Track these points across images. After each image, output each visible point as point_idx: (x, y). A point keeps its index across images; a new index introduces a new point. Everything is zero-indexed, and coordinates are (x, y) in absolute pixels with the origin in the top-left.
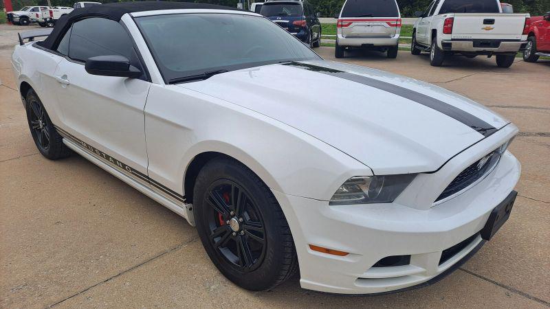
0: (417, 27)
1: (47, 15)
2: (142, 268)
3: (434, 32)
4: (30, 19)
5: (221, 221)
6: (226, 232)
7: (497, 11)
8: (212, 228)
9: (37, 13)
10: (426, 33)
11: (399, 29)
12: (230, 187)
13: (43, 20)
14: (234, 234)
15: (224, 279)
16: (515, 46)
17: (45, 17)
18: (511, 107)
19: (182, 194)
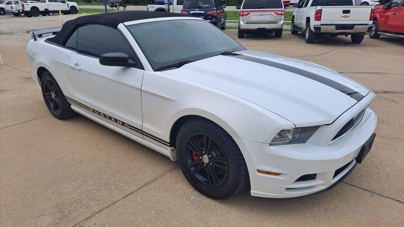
0: (295, 14)
1: (20, 8)
2: (145, 188)
3: (308, 19)
4: (6, 11)
5: (195, 157)
6: (199, 164)
7: (352, 4)
8: (190, 162)
9: (12, 5)
10: (301, 19)
11: (283, 17)
12: (203, 136)
13: (17, 12)
14: (205, 165)
15: (198, 193)
16: (364, 29)
17: (18, 9)
18: (364, 73)
19: (168, 141)
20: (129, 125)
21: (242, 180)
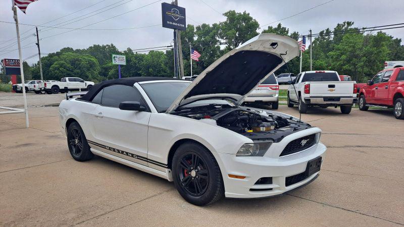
0: (290, 90)
1: (43, 86)
4: (29, 89)
5: (186, 174)
6: (189, 179)
7: (337, 80)
8: (182, 178)
9: (35, 85)
11: (277, 92)
12: (191, 155)
13: (39, 90)
14: (193, 178)
19: (166, 163)
20: (138, 156)
21: (219, 189)
